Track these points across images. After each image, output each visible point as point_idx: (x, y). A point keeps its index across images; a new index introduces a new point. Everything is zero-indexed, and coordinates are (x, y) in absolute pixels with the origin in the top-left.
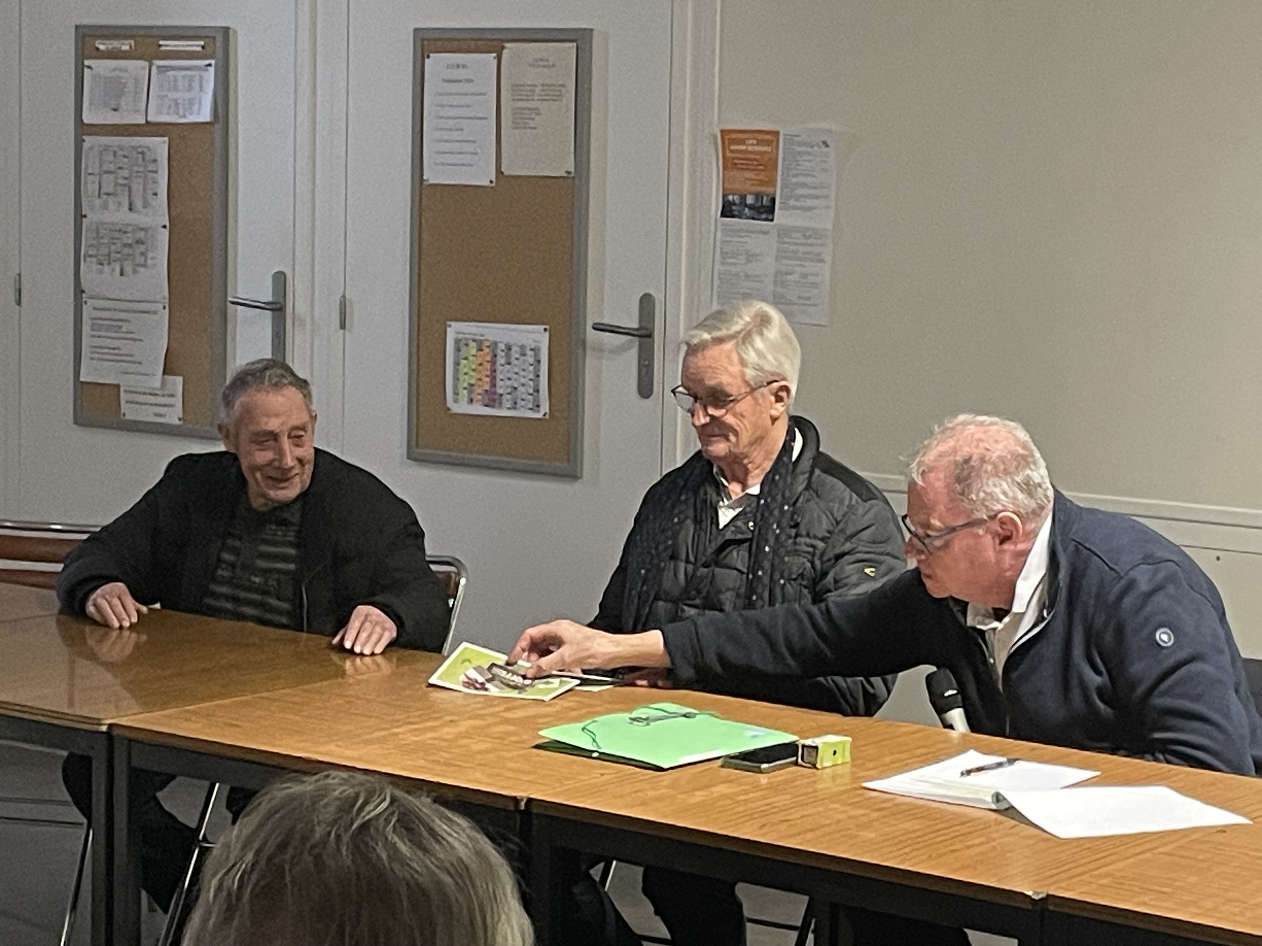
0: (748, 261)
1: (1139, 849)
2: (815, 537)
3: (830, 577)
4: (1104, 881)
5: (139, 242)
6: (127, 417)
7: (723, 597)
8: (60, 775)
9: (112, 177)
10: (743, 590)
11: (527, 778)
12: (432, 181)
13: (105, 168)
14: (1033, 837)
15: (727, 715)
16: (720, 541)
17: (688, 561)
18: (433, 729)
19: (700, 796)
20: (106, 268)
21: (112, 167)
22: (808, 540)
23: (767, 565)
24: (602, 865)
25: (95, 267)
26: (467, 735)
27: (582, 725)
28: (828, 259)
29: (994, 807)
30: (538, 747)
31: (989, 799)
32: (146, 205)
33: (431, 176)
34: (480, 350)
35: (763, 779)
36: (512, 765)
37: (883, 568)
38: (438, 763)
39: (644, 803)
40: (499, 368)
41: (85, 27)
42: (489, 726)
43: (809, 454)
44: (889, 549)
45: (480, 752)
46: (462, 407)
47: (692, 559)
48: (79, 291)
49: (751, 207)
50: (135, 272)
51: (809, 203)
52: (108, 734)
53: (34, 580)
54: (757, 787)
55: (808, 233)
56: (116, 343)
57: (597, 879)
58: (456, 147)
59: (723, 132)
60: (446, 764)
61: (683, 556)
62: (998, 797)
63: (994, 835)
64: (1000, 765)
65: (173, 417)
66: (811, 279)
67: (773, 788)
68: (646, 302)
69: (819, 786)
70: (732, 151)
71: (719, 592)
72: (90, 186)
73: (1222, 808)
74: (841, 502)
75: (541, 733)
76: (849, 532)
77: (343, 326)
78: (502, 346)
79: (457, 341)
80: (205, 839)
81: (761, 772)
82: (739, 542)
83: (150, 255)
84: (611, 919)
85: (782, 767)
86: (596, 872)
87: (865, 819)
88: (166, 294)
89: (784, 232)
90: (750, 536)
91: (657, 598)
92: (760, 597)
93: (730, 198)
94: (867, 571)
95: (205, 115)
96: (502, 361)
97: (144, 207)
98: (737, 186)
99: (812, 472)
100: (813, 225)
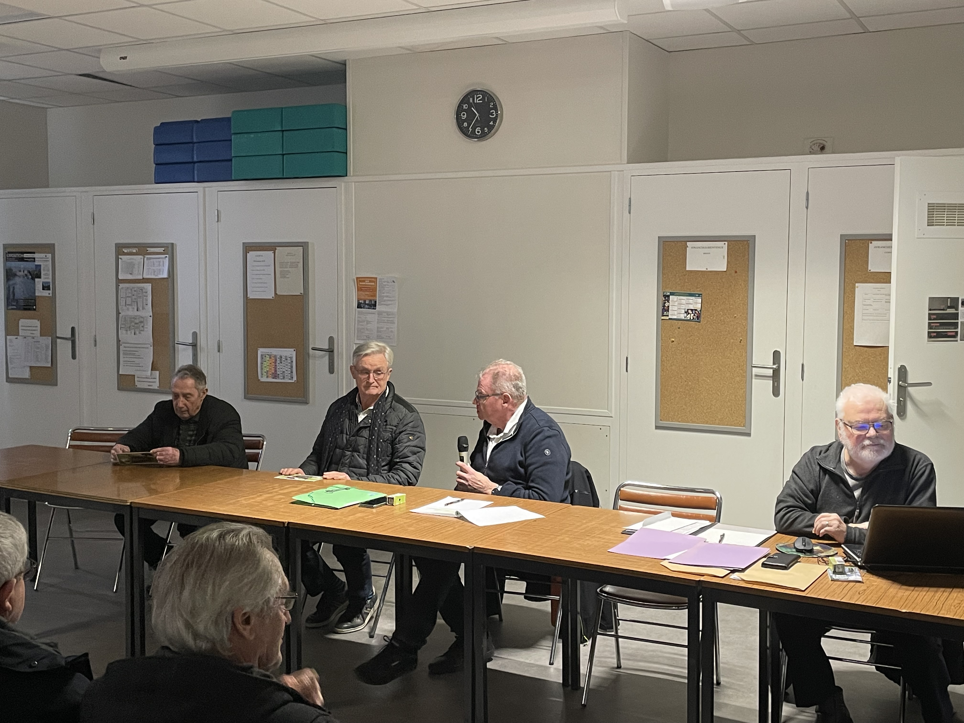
0: (367, 324)
1: (506, 529)
2: (393, 426)
3: (397, 440)
4: (494, 541)
5: (141, 322)
6: (138, 387)
7: (359, 447)
8: (114, 522)
9: (130, 299)
10: (367, 445)
11: (288, 514)
12: (251, 298)
13: (128, 295)
14: (469, 526)
15: (362, 488)
16: (358, 427)
17: (347, 434)
18: (253, 498)
19: (351, 518)
20: (129, 332)
21: (130, 295)
22: (390, 427)
23: (376, 434)
24: (318, 544)
25: (124, 332)
26: (266, 500)
27: (308, 494)
28: (396, 322)
29: (456, 516)
30: (292, 503)
31: (454, 514)
32: (143, 308)
33: (251, 296)
34: (270, 358)
35: (374, 510)
36: (282, 510)
37: (416, 437)
38: (255, 511)
39: (331, 522)
40: (277, 364)
41: (120, 244)
42: (274, 496)
43: (391, 395)
44: (418, 430)
45: (271, 506)
46: (264, 379)
47: (348, 433)
48: (118, 341)
49: (368, 304)
50: (140, 333)
51: (389, 303)
52: (130, 506)
53: (103, 449)
54: (373, 514)
55: (388, 313)
56: (133, 360)
57: (316, 550)
58: (260, 285)
59: (357, 278)
60: (258, 511)
61: (345, 432)
62: (457, 513)
63: (457, 526)
64: (459, 501)
65: (156, 386)
66: (390, 330)
67: (378, 513)
68: (331, 339)
69: (394, 512)
70: (360, 285)
71: (359, 445)
72: (122, 302)
73: (536, 513)
74: (402, 412)
75: (293, 498)
76: (405, 423)
77: (219, 351)
78: (279, 357)
79: (262, 355)
80: (170, 542)
81: (373, 508)
82: (365, 427)
83: (145, 327)
84: (321, 563)
85: (381, 506)
86: (316, 547)
87: (411, 523)
88: (152, 341)
89: (380, 313)
90: (369, 425)
91: (336, 447)
92: (373, 446)
93: (360, 301)
94: (410, 438)
95: (165, 275)
96: (279, 362)
97: (143, 309)
98: (363, 297)
99: (392, 402)
100: (390, 310)
